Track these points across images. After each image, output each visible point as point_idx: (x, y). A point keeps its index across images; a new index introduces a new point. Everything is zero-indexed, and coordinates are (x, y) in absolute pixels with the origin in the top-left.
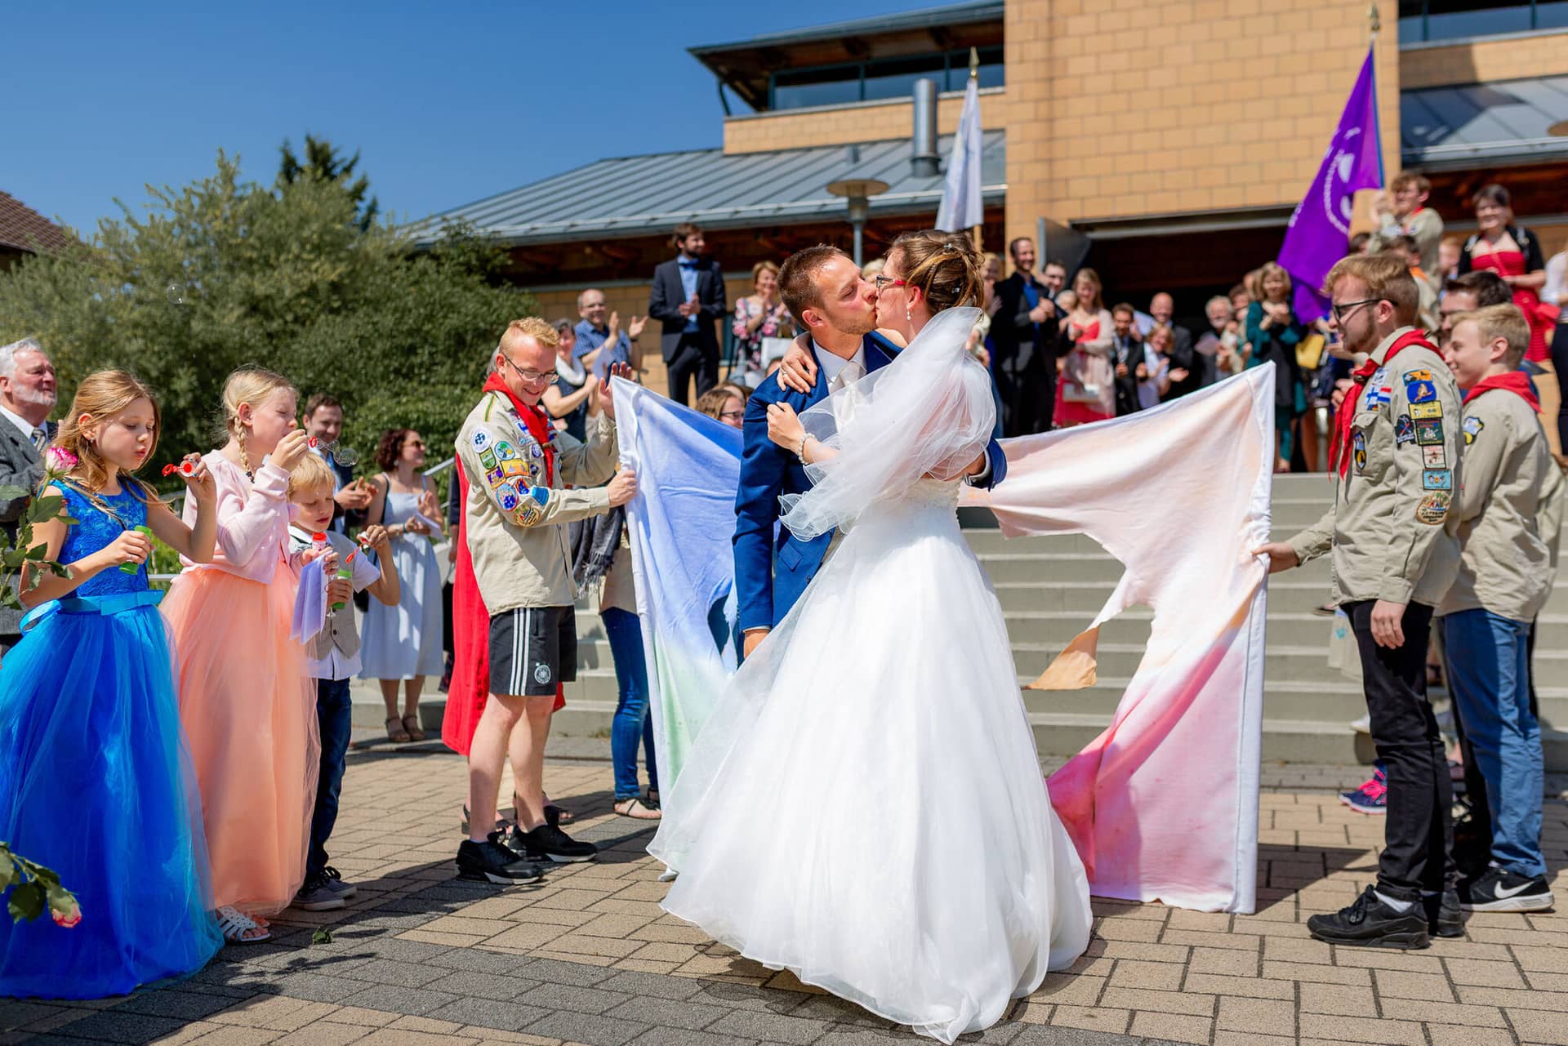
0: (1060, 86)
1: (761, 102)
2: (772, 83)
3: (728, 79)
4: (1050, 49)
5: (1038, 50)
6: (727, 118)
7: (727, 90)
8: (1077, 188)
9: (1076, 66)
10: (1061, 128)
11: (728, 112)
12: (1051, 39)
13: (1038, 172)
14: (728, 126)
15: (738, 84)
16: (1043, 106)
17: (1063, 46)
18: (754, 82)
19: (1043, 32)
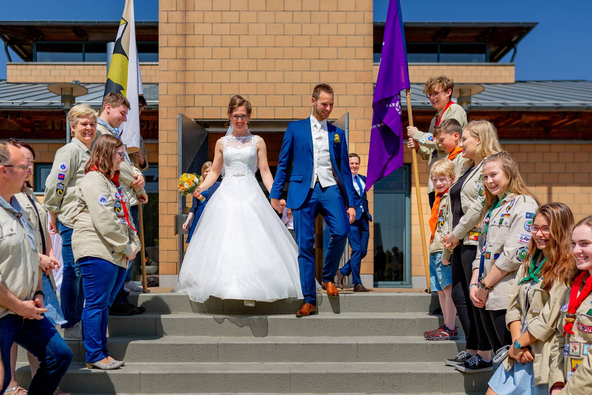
0: (191, 40)
1: (29, 58)
2: (35, 49)
3: (10, 43)
4: (185, 16)
5: (177, 17)
6: (8, 63)
7: (9, 48)
8: (199, 100)
9: (199, 29)
10: (191, 64)
11: (10, 60)
12: (185, 11)
13: (178, 89)
14: (8, 67)
15: (16, 46)
16: (180, 51)
17: (192, 16)
18: (25, 47)
19: (181, 6)
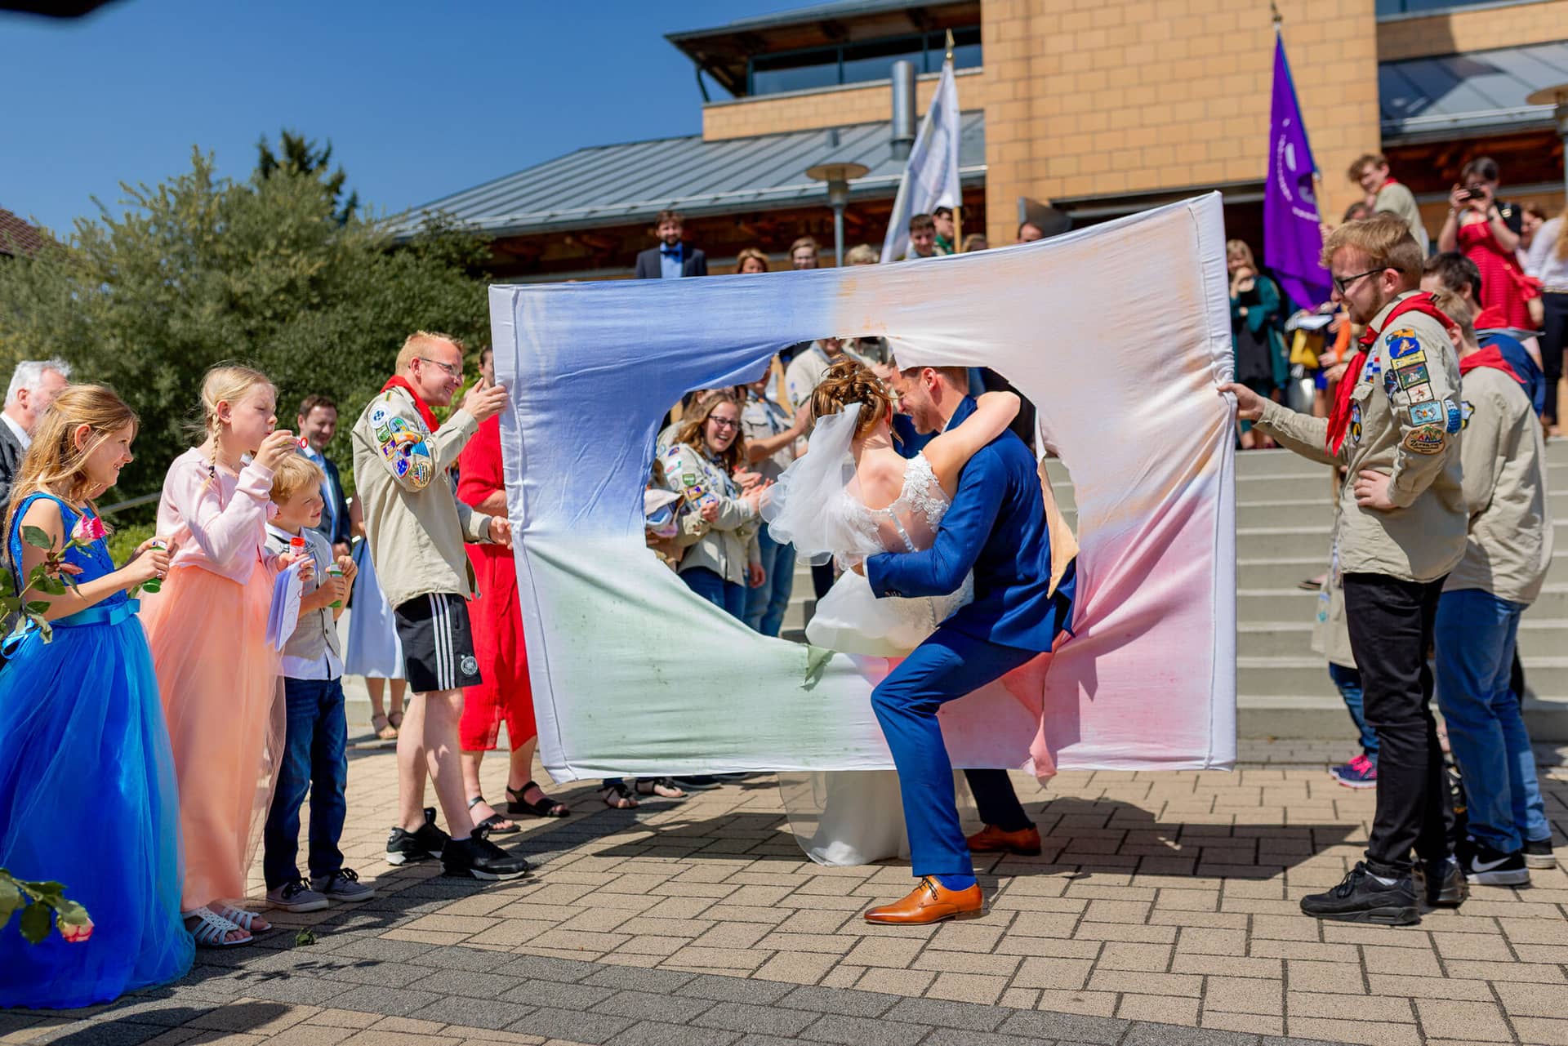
0: (1038, 66)
1: (740, 88)
2: (750, 69)
3: (705, 65)
5: (1015, 29)
6: (706, 104)
7: (705, 76)
8: (1057, 167)
9: (1054, 44)
10: (1040, 107)
11: (707, 98)
12: (1028, 18)
13: (1019, 151)
14: (706, 113)
15: (717, 70)
16: (1021, 86)
17: (1040, 25)
18: (732, 68)
19: (1020, 10)
